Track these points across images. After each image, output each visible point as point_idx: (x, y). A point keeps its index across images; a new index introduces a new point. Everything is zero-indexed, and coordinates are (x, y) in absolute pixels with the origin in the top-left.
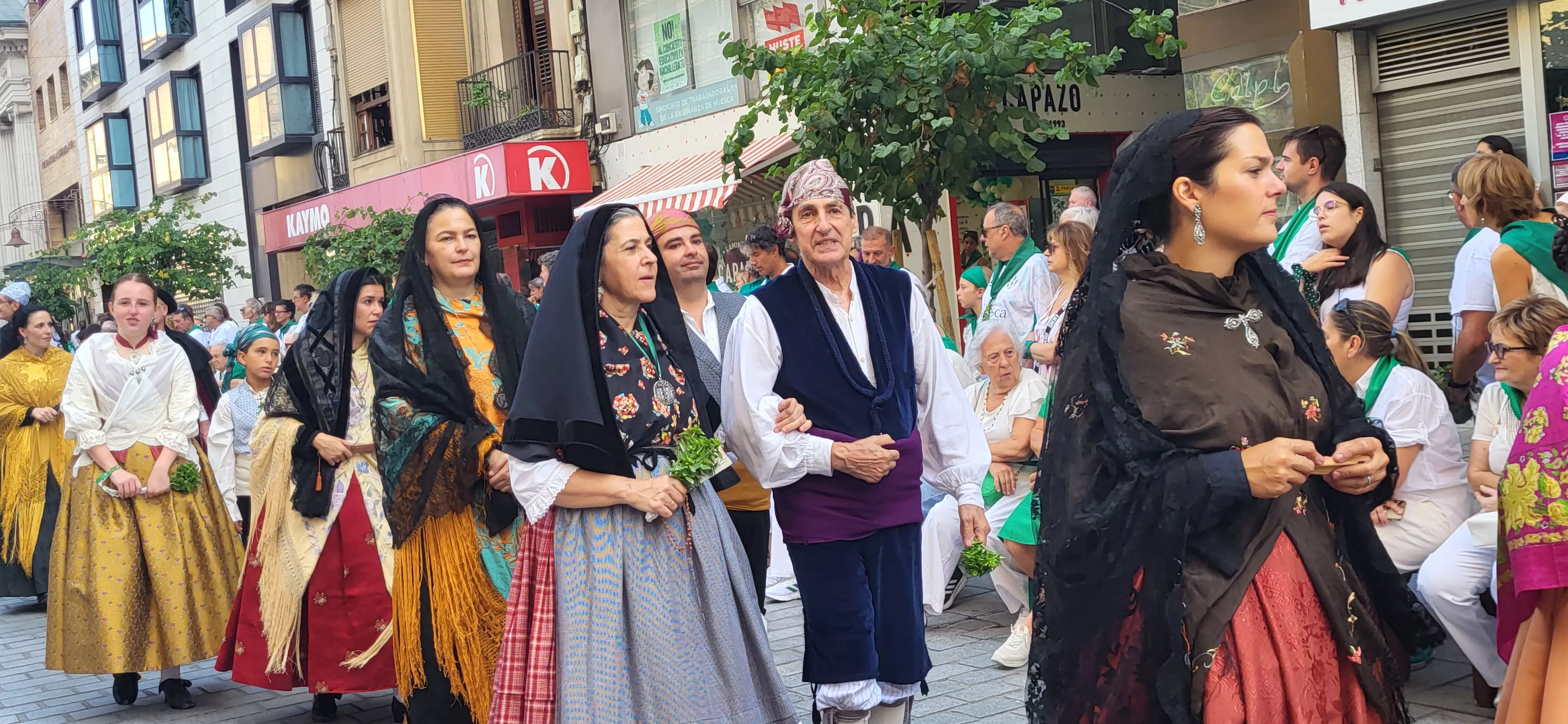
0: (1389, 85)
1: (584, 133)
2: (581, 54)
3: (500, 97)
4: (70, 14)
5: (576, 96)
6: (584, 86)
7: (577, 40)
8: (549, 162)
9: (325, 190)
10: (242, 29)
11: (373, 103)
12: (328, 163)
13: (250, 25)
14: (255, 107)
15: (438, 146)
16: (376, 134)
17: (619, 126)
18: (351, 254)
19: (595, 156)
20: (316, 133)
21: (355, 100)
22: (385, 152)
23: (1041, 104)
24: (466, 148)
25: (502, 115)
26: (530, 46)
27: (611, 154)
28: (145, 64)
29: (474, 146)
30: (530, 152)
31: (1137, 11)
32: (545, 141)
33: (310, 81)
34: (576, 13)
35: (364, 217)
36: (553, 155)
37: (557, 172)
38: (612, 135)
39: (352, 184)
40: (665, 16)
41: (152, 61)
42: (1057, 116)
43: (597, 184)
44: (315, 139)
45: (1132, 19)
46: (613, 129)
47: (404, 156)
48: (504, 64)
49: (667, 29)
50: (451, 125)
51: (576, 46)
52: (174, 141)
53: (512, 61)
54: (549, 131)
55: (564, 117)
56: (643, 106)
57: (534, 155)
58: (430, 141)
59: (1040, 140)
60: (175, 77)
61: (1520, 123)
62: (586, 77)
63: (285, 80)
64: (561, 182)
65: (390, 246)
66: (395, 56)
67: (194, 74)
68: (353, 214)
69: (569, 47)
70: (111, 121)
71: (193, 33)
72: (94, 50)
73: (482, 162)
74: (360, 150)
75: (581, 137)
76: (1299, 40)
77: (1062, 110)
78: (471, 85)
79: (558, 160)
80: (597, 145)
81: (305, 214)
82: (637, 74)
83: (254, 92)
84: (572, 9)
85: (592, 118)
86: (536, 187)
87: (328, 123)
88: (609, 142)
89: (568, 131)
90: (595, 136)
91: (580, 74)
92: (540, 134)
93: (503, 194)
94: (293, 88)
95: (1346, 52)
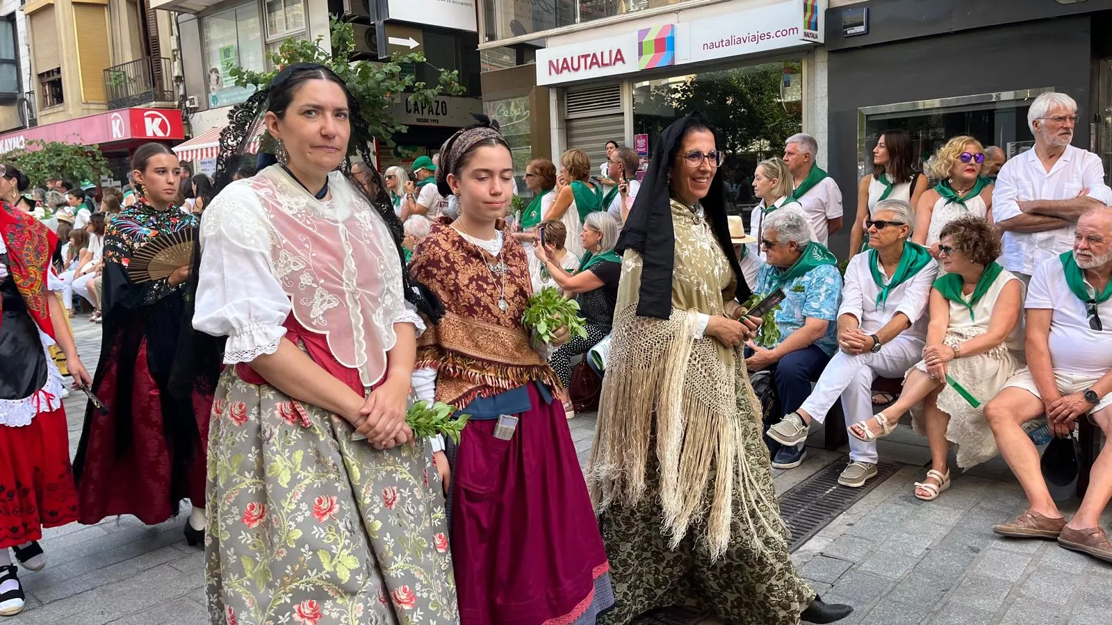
0: (572, 116)
1: (180, 105)
2: (178, 61)
3: (130, 81)
5: (175, 84)
6: (179, 79)
7: (175, 53)
8: (158, 121)
9: (26, 127)
11: (52, 78)
12: (27, 112)
15: (92, 107)
16: (53, 96)
17: (200, 104)
18: (29, 165)
19: (187, 119)
20: (20, 92)
21: (41, 76)
22: (59, 108)
23: (426, 110)
24: (109, 109)
25: (132, 92)
26: (148, 53)
27: (195, 119)
29: (114, 108)
30: (146, 114)
31: (443, 70)
32: (155, 109)
33: (16, 62)
34: (174, 37)
35: (38, 145)
36: (159, 117)
37: (163, 127)
38: (195, 108)
39: (39, 125)
40: (227, 44)
42: (434, 117)
43: (187, 135)
44: (19, 96)
45: (441, 73)
46: (196, 105)
47: (71, 111)
48: (133, 62)
49: (226, 52)
50: (100, 95)
51: (175, 56)
53: (136, 61)
54: (159, 103)
55: (168, 95)
56: (214, 94)
57: (148, 116)
58: (87, 103)
59: (392, 131)
61: (623, 139)
62: (181, 74)
64: (165, 132)
65: (54, 162)
66: (65, 52)
68: (31, 143)
69: (170, 56)
73: (116, 118)
74: (44, 105)
75: (178, 108)
76: (533, 90)
77: (437, 114)
78: (112, 73)
79: (163, 120)
80: (187, 113)
81: (10, 141)
82: (209, 77)
84: (172, 35)
85: (184, 97)
86: (149, 134)
87: (26, 89)
88: (194, 112)
89: (170, 103)
90: (186, 108)
91: (177, 72)
92: (153, 104)
93: (130, 137)
94: (5, 65)
95: (553, 98)
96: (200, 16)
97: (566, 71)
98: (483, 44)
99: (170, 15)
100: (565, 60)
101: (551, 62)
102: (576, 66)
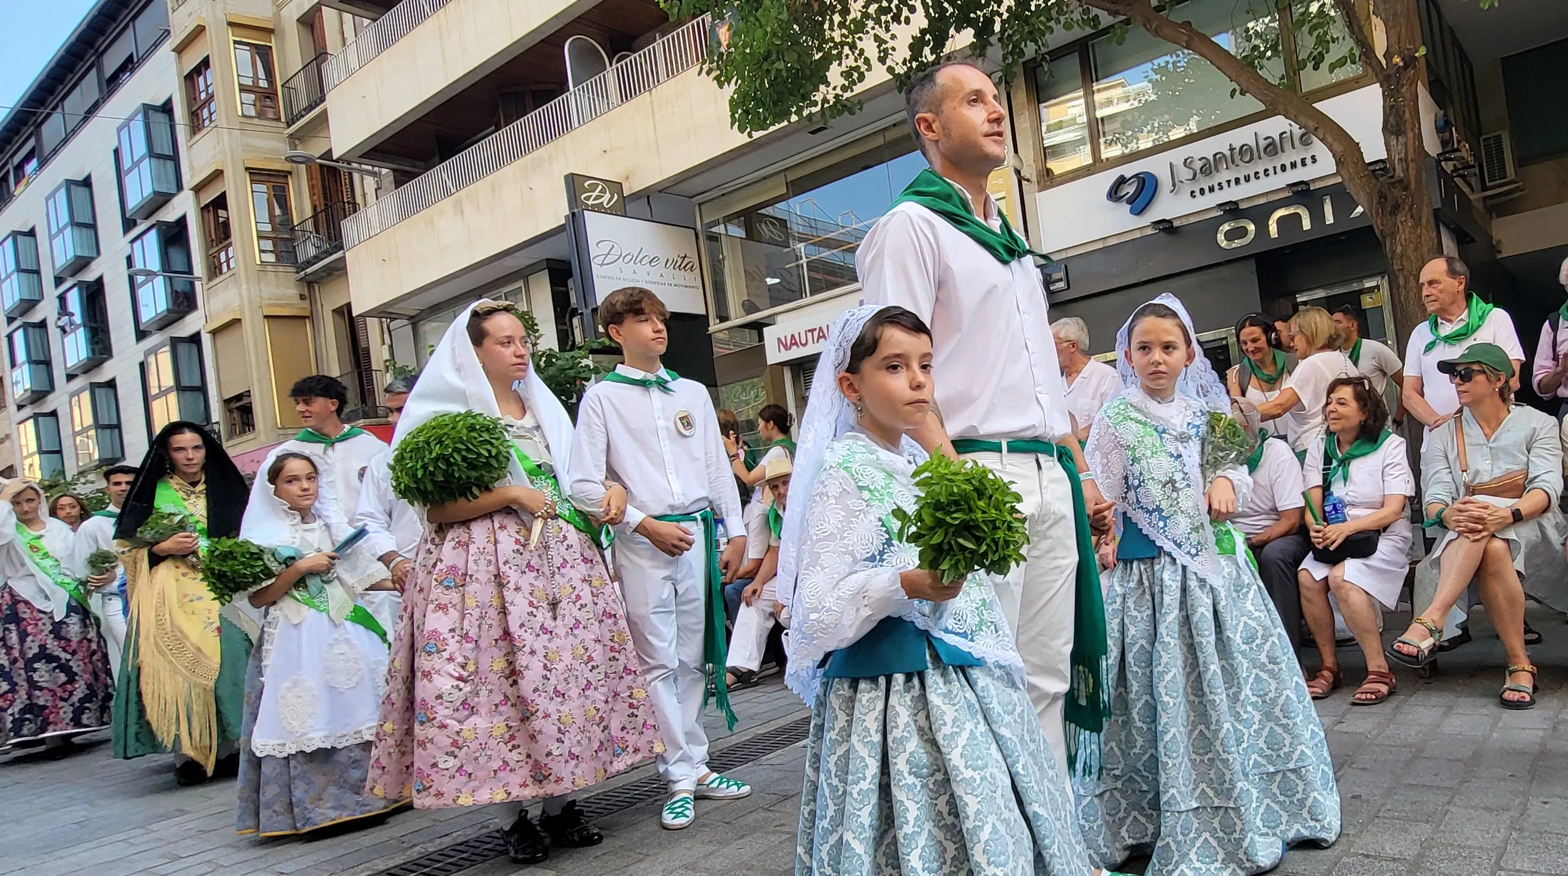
4: (5, 341)
7: (388, 363)
10: (147, 354)
11: (240, 403)
13: (154, 351)
14: (157, 406)
16: (243, 424)
20: (208, 421)
21: (227, 401)
22: (249, 435)
26: (359, 366)
28: (70, 377)
33: (202, 389)
34: (386, 347)
41: (76, 376)
47: (262, 437)
51: (387, 366)
52: (92, 432)
54: (367, 420)
58: (283, 428)
60: (94, 387)
63: (180, 388)
66: (255, 373)
67: (111, 384)
69: (382, 367)
70: (40, 419)
71: (111, 356)
72: (26, 367)
74: (232, 434)
76: (764, 370)
83: (157, 397)
84: (384, 343)
87: (214, 419)
94: (188, 394)
95: (788, 375)
96: (415, 321)
97: (794, 347)
98: (714, 326)
99: (381, 323)
100: (793, 336)
101: (779, 340)
102: (804, 342)
